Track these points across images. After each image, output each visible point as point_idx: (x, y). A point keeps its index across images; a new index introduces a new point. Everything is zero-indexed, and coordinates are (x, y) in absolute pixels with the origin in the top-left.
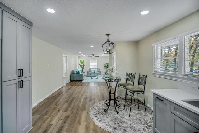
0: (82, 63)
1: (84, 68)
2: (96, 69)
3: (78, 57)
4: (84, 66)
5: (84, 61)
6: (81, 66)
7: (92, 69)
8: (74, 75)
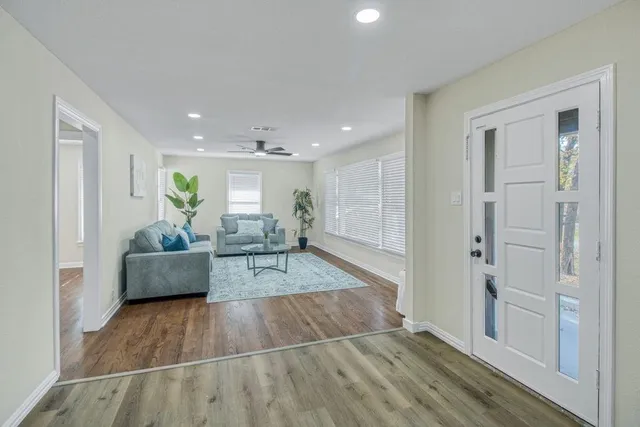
0: (188, 187)
1: (194, 214)
2: (255, 218)
3: (166, 157)
4: (193, 202)
5: (195, 179)
6: (178, 203)
7: (242, 217)
8: (149, 261)
